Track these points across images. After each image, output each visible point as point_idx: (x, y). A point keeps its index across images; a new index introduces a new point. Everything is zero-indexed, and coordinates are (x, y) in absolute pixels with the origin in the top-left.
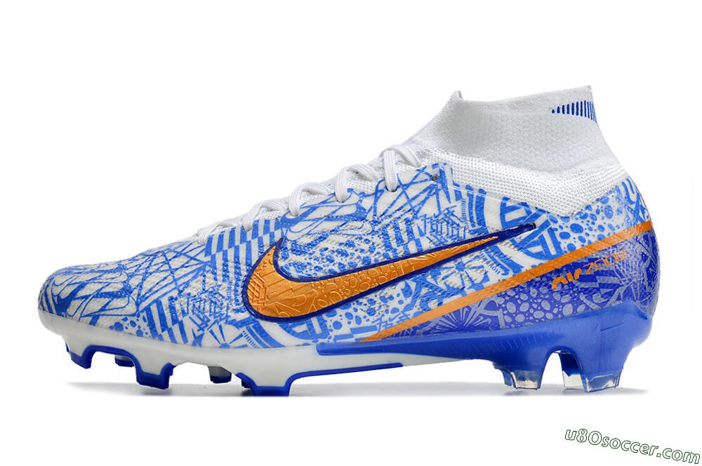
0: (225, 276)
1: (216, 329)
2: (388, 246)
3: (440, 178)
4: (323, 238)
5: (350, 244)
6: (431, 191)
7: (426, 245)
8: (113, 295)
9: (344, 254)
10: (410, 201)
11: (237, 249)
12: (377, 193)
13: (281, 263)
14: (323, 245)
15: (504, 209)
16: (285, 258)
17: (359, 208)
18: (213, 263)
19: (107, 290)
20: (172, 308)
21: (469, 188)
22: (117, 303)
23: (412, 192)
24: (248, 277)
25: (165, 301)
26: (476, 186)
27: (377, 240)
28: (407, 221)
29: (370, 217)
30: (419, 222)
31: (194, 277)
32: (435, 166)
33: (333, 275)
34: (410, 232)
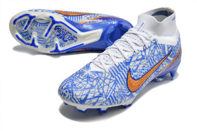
0: (122, 83)
1: (124, 99)
2: (151, 65)
3: (155, 43)
4: (138, 66)
5: (144, 67)
6: (155, 47)
7: (157, 62)
8: (98, 97)
9: (143, 69)
10: (152, 51)
11: (120, 74)
12: (144, 50)
13: (132, 76)
14: (139, 68)
15: (168, 48)
16: (132, 74)
17: (143, 56)
18: (117, 80)
19: (96, 95)
20: (114, 97)
21: (161, 45)
22: (100, 99)
23: (152, 48)
24: (127, 82)
25: (112, 95)
26: (163, 44)
27: (148, 64)
28: (153, 57)
29: (145, 57)
30: (155, 57)
31: (115, 86)
32: (154, 40)
33: (143, 76)
34: (154, 60)
